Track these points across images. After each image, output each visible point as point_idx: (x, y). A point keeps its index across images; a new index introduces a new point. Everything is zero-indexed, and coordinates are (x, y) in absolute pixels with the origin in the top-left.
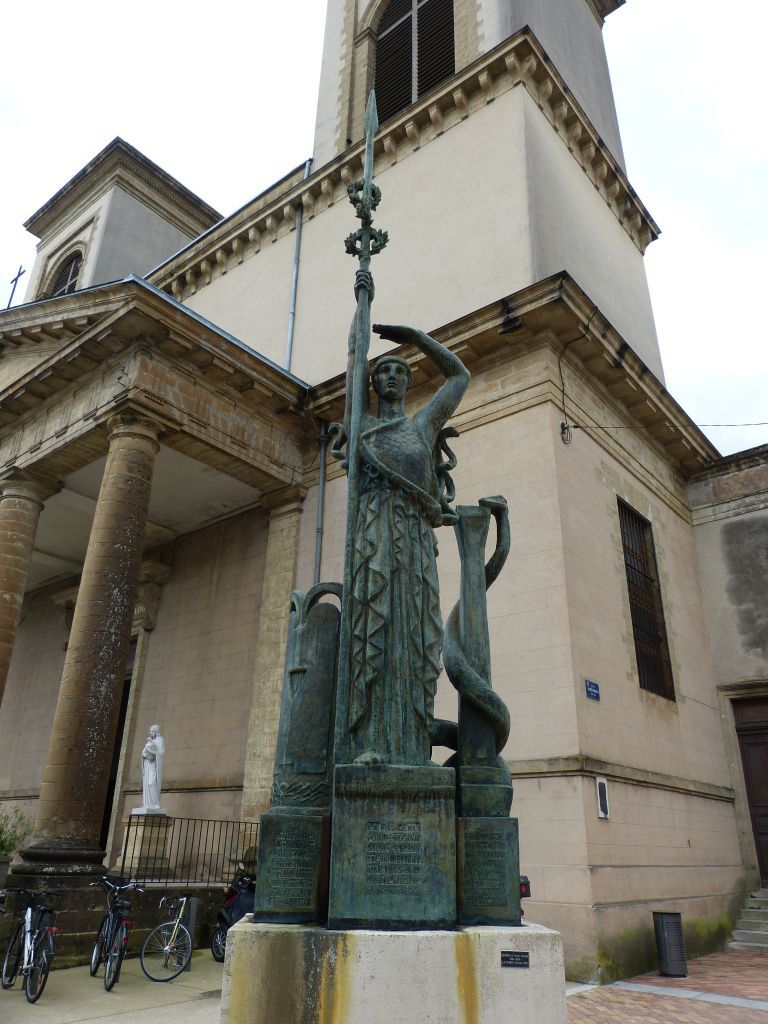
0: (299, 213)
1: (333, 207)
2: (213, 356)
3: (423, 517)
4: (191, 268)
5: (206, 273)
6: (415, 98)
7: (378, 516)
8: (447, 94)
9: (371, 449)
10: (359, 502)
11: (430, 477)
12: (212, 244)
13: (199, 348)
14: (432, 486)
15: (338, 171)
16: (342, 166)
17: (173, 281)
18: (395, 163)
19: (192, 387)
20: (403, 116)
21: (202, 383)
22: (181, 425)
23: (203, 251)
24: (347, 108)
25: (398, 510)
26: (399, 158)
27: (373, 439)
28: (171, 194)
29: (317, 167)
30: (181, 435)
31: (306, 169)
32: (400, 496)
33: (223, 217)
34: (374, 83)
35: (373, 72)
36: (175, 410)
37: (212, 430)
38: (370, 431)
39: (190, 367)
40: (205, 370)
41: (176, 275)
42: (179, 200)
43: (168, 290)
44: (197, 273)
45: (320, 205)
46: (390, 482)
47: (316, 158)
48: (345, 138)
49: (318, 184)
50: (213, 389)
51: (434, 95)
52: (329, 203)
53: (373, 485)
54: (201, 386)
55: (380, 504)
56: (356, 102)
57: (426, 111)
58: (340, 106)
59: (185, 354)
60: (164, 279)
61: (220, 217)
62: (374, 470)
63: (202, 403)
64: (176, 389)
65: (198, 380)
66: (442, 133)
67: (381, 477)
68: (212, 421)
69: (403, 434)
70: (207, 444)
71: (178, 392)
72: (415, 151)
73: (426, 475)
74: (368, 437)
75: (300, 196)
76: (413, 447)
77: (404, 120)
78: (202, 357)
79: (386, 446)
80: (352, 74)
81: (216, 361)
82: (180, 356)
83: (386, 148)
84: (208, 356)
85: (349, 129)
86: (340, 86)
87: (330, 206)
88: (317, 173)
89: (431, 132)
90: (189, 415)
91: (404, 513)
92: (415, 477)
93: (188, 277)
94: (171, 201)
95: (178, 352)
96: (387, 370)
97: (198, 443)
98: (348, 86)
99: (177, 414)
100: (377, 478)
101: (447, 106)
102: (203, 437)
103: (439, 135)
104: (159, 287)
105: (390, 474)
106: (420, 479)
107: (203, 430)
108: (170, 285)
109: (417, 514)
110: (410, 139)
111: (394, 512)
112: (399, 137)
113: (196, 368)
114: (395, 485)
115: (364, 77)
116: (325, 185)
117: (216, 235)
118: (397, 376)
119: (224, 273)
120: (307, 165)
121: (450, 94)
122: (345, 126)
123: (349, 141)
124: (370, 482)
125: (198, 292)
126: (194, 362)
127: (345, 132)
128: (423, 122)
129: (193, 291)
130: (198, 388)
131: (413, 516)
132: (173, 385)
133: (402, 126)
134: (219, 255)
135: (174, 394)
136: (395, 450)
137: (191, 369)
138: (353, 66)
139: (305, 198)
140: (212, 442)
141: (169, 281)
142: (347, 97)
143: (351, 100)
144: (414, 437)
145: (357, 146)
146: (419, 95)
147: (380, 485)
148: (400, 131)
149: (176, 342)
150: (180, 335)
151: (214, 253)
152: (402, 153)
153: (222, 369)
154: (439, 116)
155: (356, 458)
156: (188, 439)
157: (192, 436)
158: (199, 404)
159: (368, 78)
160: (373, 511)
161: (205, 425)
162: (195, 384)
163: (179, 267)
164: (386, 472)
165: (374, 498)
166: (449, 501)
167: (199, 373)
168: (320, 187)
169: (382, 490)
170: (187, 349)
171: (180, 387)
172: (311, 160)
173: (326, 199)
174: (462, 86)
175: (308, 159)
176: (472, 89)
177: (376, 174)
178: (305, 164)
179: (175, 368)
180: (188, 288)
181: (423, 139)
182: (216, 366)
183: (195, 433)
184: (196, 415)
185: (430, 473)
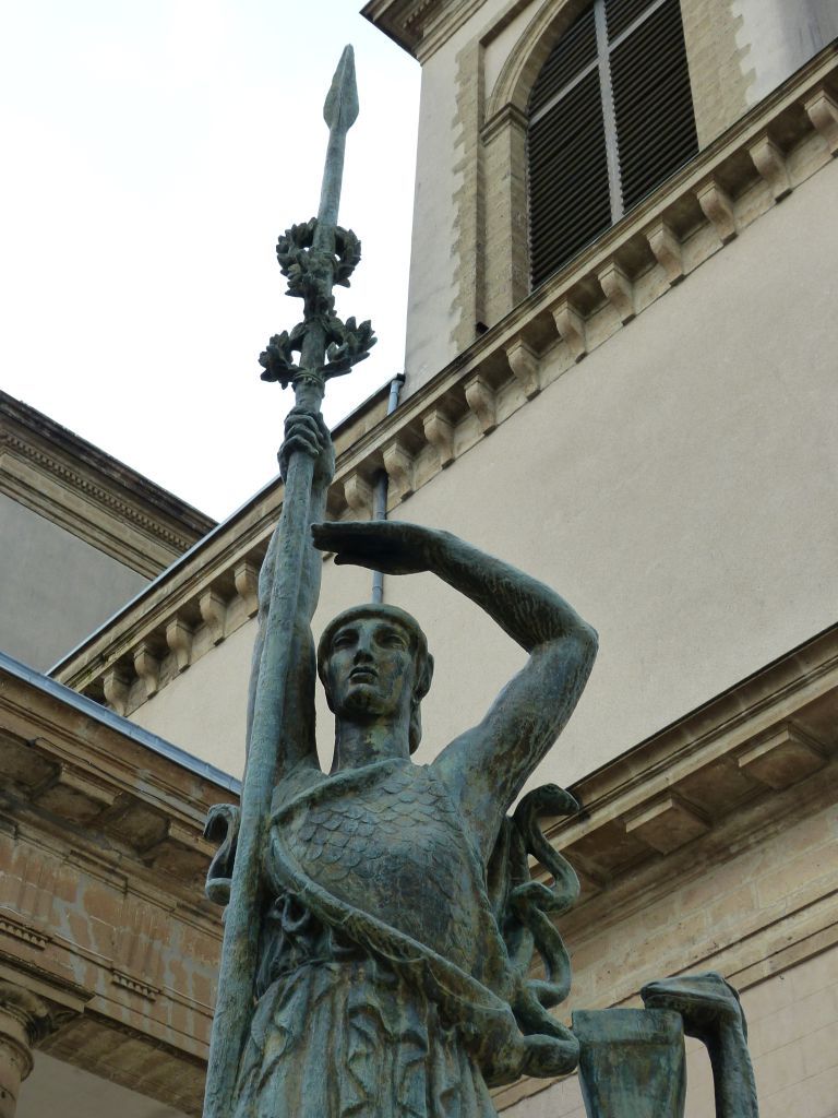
0: (379, 491)
1: (453, 468)
2: (168, 819)
3: (444, 1041)
4: (144, 639)
5: (179, 645)
6: (617, 212)
7: (296, 1045)
8: (683, 198)
9: (291, 854)
10: (251, 1009)
11: (473, 921)
12: (191, 582)
13: (132, 802)
14: (482, 949)
15: (458, 389)
16: (467, 378)
17: (106, 672)
18: (584, 355)
19: (119, 899)
20: (593, 254)
21: (143, 887)
22: (86, 996)
23: (171, 599)
24: (473, 263)
25: (360, 1022)
26: (591, 345)
27: (298, 823)
28: (115, 497)
29: (413, 387)
30: (89, 1025)
31: (392, 398)
32: (370, 979)
33: (216, 524)
34: (528, 207)
35: (525, 188)
36: (74, 959)
37: (169, 1004)
38: (294, 800)
39: (114, 851)
40: (148, 856)
41: (112, 659)
42: (133, 508)
43: (95, 693)
44: (160, 651)
45: (426, 467)
46: (342, 938)
47: (412, 372)
48: (471, 322)
49: (418, 423)
50: (173, 901)
51: (654, 203)
52: (443, 460)
53: (294, 954)
54: (139, 894)
55: (309, 1007)
56: (490, 249)
57: (640, 239)
58: (457, 260)
59: (100, 819)
60: (86, 671)
61: (210, 523)
62: (296, 909)
63: (144, 938)
64: (79, 907)
65: (132, 880)
66: (682, 279)
67: (314, 929)
68: (169, 983)
69: (386, 801)
70: (155, 1042)
71: (85, 915)
72: (625, 323)
73: (457, 913)
74: (285, 819)
75: (378, 454)
76: (412, 833)
77: (596, 262)
78: (141, 823)
79: (336, 838)
80: (480, 196)
81: (175, 831)
82: (88, 826)
83: (559, 327)
84: (154, 819)
85: (480, 303)
86: (456, 223)
87: (447, 465)
88: (414, 400)
89: (657, 280)
90: (112, 970)
91: (381, 1029)
92: (418, 919)
93: (139, 661)
94: (116, 511)
95: (84, 815)
96: (352, 638)
97: (134, 1044)
98: (473, 221)
99: (78, 972)
100: (302, 931)
101: (686, 222)
102: (146, 1026)
103: (675, 284)
104: (78, 689)
105: (339, 914)
106: (438, 924)
107: (146, 1007)
108: (99, 683)
109: (423, 1031)
110: (612, 301)
111: (349, 1027)
112: (588, 302)
113: (126, 851)
114: (355, 946)
115: (507, 198)
116: (431, 424)
117: (200, 561)
118: (378, 653)
119: (219, 642)
120: (394, 389)
121: (690, 195)
122: (471, 298)
123: (481, 328)
124: (287, 947)
125: (163, 693)
126: (123, 838)
127: (472, 309)
128: (636, 262)
129: (150, 690)
130: (133, 900)
131: (411, 1037)
132: (70, 897)
133: (592, 276)
134: (206, 604)
135: (71, 920)
136: (357, 843)
137: (114, 856)
138: (481, 180)
139: (391, 457)
140: (170, 1037)
141: (96, 674)
142: (471, 241)
143: (480, 246)
144: (421, 808)
145: (497, 331)
146: (626, 206)
147: (313, 954)
148: (587, 287)
149: (77, 792)
150: (86, 775)
151: (196, 600)
152: (597, 331)
153: (190, 849)
154: (671, 243)
155: (250, 883)
156: (108, 1034)
157: (118, 1025)
158: (134, 943)
159: (514, 200)
160: (282, 1030)
161: (149, 994)
162: (126, 891)
163: (119, 641)
164: (328, 908)
165: (292, 990)
166: (550, 1000)
167: (134, 864)
168: (421, 428)
169: (318, 965)
170: (102, 805)
171: (88, 900)
172: (401, 378)
173: (436, 454)
174: (714, 175)
175: (393, 375)
176: (739, 179)
177: (543, 385)
178: (388, 388)
179: (80, 855)
180: (140, 682)
181: (641, 297)
182: (174, 841)
183: (125, 1017)
184: (125, 969)
185: (472, 906)
